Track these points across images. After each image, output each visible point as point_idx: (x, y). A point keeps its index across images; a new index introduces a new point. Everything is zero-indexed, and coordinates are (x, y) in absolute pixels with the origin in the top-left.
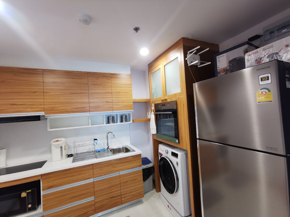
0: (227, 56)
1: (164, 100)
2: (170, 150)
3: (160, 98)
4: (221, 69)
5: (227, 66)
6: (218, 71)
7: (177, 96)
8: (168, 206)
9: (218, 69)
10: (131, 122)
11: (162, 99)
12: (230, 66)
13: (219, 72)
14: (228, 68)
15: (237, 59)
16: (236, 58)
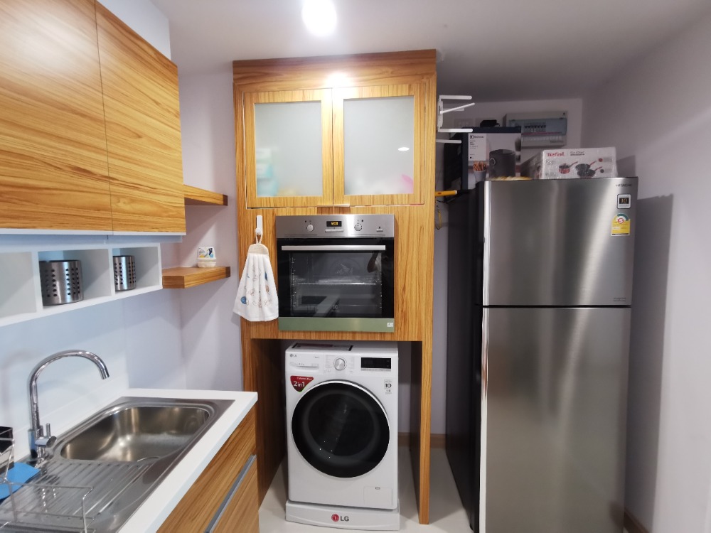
0: (487, 140)
1: (332, 207)
2: (357, 355)
3: (315, 199)
4: (474, 162)
5: (487, 161)
6: (469, 165)
7: (395, 202)
8: (335, 518)
9: (469, 159)
10: (159, 286)
11: (320, 204)
12: (491, 162)
13: (472, 168)
14: (488, 164)
15: (504, 152)
16: (501, 150)
